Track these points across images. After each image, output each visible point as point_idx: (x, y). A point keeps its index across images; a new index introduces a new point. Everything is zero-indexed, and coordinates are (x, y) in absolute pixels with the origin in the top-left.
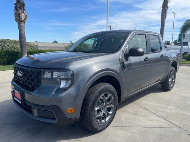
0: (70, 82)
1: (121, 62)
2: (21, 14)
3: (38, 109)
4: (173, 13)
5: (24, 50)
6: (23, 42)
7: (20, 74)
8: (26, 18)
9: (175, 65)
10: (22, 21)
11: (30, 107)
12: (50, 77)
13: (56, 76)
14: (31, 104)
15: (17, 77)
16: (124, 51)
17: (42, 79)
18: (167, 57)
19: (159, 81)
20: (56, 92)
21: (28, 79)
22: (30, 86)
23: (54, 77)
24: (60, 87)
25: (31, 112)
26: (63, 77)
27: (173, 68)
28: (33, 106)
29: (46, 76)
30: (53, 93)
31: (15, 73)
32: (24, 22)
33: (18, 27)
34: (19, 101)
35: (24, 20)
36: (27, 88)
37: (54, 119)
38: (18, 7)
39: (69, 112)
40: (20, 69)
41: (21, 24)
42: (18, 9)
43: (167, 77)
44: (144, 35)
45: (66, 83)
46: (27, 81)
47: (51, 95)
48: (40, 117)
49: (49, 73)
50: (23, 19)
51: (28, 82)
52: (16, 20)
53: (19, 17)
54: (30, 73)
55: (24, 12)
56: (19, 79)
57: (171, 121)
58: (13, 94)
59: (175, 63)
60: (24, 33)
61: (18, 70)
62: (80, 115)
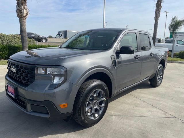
0: (63, 78)
1: (113, 60)
2: (23, 10)
3: (31, 104)
4: (166, 12)
5: (25, 45)
6: (24, 37)
7: (14, 70)
8: (27, 14)
9: (163, 63)
10: (24, 17)
11: (24, 102)
12: (44, 73)
13: (49, 72)
14: (25, 99)
15: (11, 73)
16: (115, 49)
17: (36, 75)
18: (156, 55)
19: (148, 78)
20: (49, 88)
21: (21, 74)
22: (24, 82)
23: (48, 73)
24: (54, 83)
25: (25, 107)
26: (56, 73)
27: (161, 65)
28: (26, 101)
29: (40, 72)
30: (47, 88)
31: (9, 68)
32: (26, 18)
33: (20, 23)
34: (13, 96)
35: (26, 16)
36: (21, 83)
37: (48, 113)
38: (20, 3)
39: (62, 107)
40: (14, 65)
41: (23, 20)
42: (20, 5)
43: (156, 75)
44: (135, 34)
45: (59, 79)
46: (20, 77)
47: (44, 91)
48: (34, 111)
49: (43, 69)
50: (24, 15)
51: (22, 77)
52: (18, 16)
53: (21, 13)
54: (24, 69)
55: (26, 8)
56: (13, 74)
57: (167, 112)
58: (7, 89)
59: (163, 61)
60: (26, 28)
61: (12, 65)
62: (73, 110)
